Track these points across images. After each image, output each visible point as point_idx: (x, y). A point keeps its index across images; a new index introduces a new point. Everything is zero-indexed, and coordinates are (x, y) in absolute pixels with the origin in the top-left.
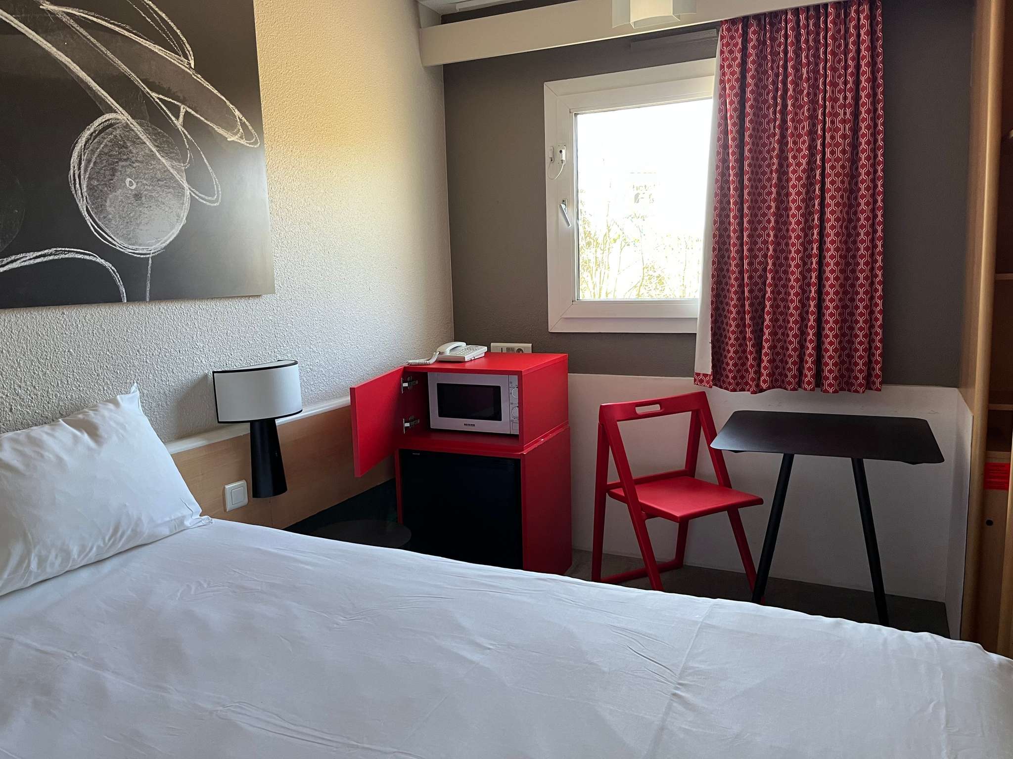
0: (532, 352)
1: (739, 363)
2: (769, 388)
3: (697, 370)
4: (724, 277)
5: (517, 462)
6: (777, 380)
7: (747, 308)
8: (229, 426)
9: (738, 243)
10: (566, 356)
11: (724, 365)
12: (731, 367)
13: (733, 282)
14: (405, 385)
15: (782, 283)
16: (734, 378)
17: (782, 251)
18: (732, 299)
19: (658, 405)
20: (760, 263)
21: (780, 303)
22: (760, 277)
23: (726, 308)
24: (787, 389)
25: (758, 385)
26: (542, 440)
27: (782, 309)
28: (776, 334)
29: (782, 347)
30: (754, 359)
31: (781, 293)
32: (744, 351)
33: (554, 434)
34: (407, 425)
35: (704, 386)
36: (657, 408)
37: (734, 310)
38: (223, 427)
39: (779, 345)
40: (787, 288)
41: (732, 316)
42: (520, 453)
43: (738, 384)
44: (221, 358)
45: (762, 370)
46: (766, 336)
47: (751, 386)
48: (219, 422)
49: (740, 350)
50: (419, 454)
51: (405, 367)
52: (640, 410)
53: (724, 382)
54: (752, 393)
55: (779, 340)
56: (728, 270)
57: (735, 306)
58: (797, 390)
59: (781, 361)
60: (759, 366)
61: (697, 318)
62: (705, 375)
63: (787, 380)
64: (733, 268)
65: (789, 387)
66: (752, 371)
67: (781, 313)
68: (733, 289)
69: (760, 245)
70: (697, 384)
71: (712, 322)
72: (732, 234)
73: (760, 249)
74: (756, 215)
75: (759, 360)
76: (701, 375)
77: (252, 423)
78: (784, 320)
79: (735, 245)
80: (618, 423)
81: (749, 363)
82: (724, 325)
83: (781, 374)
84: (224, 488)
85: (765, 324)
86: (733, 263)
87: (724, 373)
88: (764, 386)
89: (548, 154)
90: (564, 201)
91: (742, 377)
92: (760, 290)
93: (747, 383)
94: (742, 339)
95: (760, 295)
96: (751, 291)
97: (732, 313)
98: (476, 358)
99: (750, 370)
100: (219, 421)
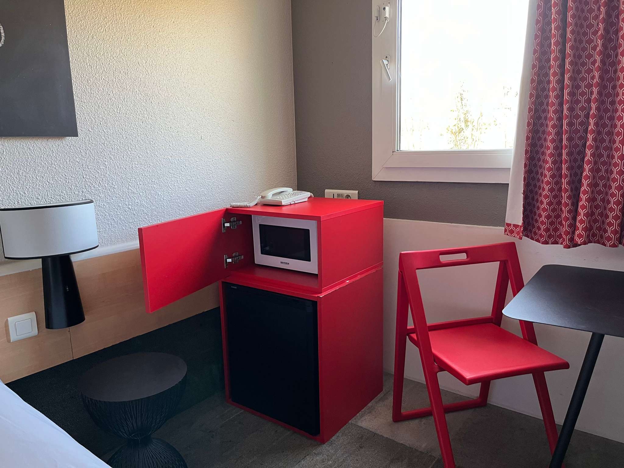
0: (359, 199)
1: (553, 215)
2: (585, 243)
3: (508, 220)
4: (542, 125)
5: (314, 304)
6: (594, 235)
7: (564, 156)
8: (14, 262)
9: (557, 87)
10: (382, 202)
11: (537, 217)
12: (543, 219)
13: (550, 129)
14: (227, 225)
15: (606, 129)
16: (547, 230)
17: (609, 95)
18: (548, 148)
19: (465, 254)
20: (582, 109)
21: (603, 152)
22: (581, 124)
23: (542, 158)
24: (605, 245)
25: (572, 240)
26: (348, 281)
27: (605, 158)
28: (596, 185)
29: (603, 200)
30: (569, 212)
31: (605, 141)
32: (559, 203)
33: (363, 275)
34: (229, 260)
35: (514, 236)
36: (463, 257)
37: (550, 160)
38: (9, 263)
39: (599, 198)
40: (613, 135)
41: (547, 166)
42: (316, 296)
43: (550, 236)
44: (11, 196)
45: (578, 224)
46: (585, 187)
47: (564, 240)
48: (6, 258)
49: (554, 201)
50: (236, 288)
51: (227, 209)
52: (444, 259)
53: (535, 234)
54: (565, 247)
55: (600, 192)
56: (546, 118)
57: (551, 155)
58: (616, 246)
59: (601, 214)
60: (574, 219)
61: (510, 168)
62: (516, 226)
63: (607, 235)
64: (551, 114)
65: (608, 244)
66: (566, 224)
67: (604, 163)
68: (550, 137)
69: (583, 89)
70: (508, 235)
71: (526, 172)
72: (552, 78)
73: (583, 94)
74: (580, 57)
75: (575, 213)
76: (512, 226)
77: (44, 259)
78: (607, 171)
79: (554, 89)
80: (417, 271)
81: (563, 216)
82: (539, 176)
83: (599, 229)
84: (7, 320)
85: (584, 174)
86: (551, 109)
87: (536, 225)
88: (579, 241)
89: (374, 14)
90: (387, 57)
91: (556, 230)
92: (581, 138)
93: (560, 236)
94: (556, 191)
95: (580, 143)
96: (570, 139)
97: (547, 162)
98: (296, 202)
99: (564, 222)
100: (5, 256)
